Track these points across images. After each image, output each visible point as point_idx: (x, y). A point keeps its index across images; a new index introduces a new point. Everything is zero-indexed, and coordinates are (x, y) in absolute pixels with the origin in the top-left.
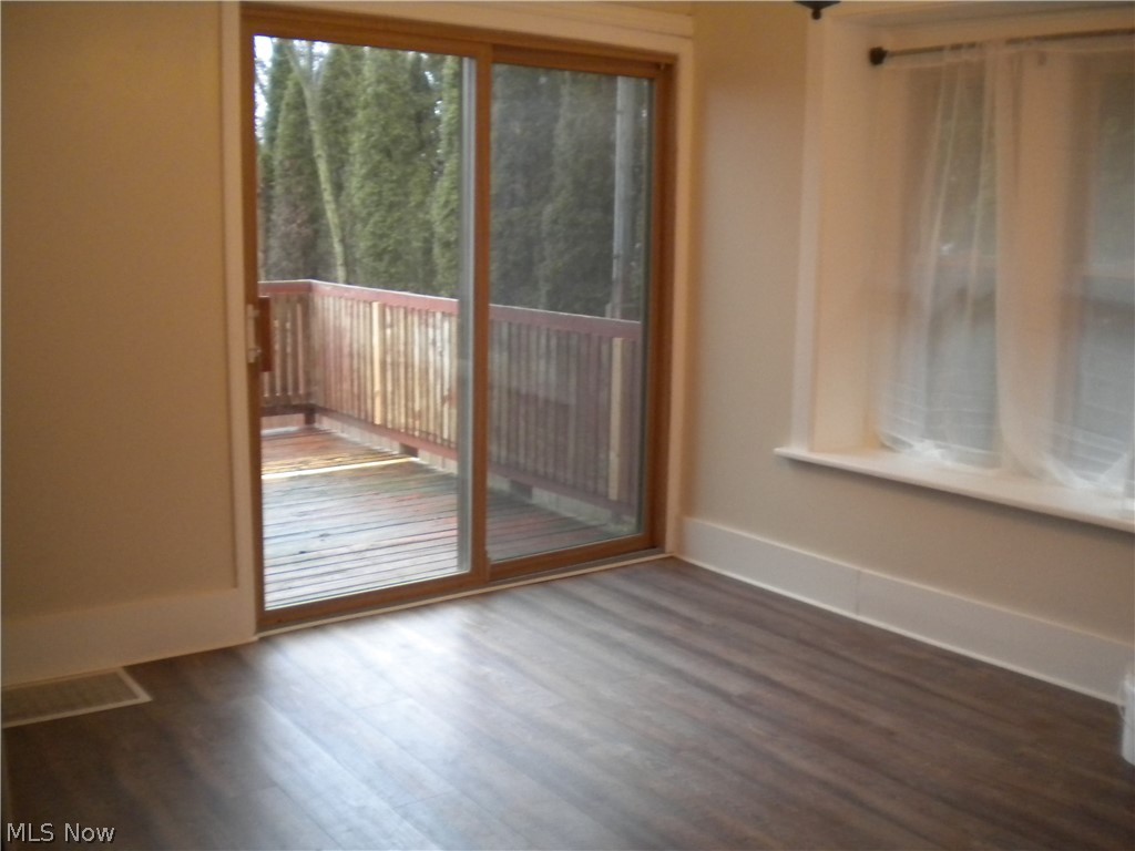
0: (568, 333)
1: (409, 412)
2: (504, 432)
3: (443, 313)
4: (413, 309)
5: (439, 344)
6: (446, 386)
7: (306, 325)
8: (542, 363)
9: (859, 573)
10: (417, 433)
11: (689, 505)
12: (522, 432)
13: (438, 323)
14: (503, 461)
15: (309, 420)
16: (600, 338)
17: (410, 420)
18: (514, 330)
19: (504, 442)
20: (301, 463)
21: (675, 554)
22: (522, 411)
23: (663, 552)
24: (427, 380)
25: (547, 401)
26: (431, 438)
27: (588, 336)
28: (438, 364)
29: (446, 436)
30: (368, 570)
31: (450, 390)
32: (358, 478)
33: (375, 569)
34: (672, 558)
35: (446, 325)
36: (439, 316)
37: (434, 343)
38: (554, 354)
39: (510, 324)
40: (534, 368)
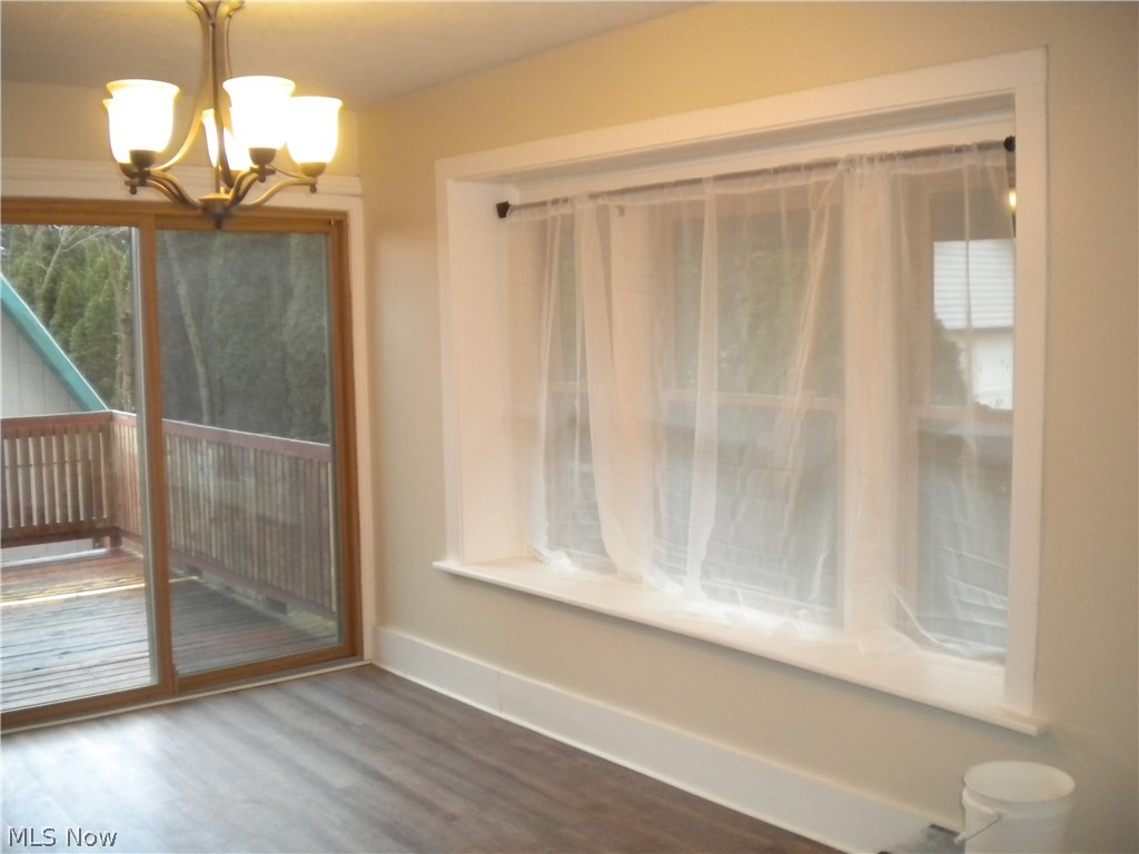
0: (297, 459)
1: (187, 534)
2: (255, 549)
3: (207, 441)
4: (186, 437)
5: (206, 470)
6: (213, 509)
7: (108, 453)
8: (280, 485)
9: (499, 674)
10: (193, 554)
11: (383, 616)
12: (268, 551)
13: (205, 451)
14: (256, 578)
15: (116, 541)
16: (319, 462)
17: (188, 541)
18: (258, 454)
19: (255, 559)
20: (85, 584)
21: (374, 662)
22: (268, 531)
23: (362, 659)
24: (198, 504)
25: (284, 525)
26: (204, 557)
27: (311, 460)
28: (206, 488)
29: (214, 555)
30: (84, 685)
31: (215, 513)
32: (129, 597)
33: (91, 683)
34: (371, 665)
35: (210, 451)
36: (204, 443)
37: (202, 468)
38: (288, 477)
39: (255, 451)
40: (273, 490)
